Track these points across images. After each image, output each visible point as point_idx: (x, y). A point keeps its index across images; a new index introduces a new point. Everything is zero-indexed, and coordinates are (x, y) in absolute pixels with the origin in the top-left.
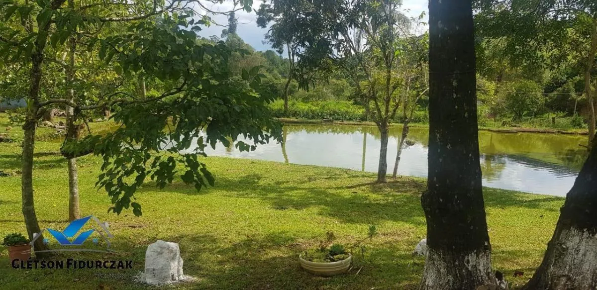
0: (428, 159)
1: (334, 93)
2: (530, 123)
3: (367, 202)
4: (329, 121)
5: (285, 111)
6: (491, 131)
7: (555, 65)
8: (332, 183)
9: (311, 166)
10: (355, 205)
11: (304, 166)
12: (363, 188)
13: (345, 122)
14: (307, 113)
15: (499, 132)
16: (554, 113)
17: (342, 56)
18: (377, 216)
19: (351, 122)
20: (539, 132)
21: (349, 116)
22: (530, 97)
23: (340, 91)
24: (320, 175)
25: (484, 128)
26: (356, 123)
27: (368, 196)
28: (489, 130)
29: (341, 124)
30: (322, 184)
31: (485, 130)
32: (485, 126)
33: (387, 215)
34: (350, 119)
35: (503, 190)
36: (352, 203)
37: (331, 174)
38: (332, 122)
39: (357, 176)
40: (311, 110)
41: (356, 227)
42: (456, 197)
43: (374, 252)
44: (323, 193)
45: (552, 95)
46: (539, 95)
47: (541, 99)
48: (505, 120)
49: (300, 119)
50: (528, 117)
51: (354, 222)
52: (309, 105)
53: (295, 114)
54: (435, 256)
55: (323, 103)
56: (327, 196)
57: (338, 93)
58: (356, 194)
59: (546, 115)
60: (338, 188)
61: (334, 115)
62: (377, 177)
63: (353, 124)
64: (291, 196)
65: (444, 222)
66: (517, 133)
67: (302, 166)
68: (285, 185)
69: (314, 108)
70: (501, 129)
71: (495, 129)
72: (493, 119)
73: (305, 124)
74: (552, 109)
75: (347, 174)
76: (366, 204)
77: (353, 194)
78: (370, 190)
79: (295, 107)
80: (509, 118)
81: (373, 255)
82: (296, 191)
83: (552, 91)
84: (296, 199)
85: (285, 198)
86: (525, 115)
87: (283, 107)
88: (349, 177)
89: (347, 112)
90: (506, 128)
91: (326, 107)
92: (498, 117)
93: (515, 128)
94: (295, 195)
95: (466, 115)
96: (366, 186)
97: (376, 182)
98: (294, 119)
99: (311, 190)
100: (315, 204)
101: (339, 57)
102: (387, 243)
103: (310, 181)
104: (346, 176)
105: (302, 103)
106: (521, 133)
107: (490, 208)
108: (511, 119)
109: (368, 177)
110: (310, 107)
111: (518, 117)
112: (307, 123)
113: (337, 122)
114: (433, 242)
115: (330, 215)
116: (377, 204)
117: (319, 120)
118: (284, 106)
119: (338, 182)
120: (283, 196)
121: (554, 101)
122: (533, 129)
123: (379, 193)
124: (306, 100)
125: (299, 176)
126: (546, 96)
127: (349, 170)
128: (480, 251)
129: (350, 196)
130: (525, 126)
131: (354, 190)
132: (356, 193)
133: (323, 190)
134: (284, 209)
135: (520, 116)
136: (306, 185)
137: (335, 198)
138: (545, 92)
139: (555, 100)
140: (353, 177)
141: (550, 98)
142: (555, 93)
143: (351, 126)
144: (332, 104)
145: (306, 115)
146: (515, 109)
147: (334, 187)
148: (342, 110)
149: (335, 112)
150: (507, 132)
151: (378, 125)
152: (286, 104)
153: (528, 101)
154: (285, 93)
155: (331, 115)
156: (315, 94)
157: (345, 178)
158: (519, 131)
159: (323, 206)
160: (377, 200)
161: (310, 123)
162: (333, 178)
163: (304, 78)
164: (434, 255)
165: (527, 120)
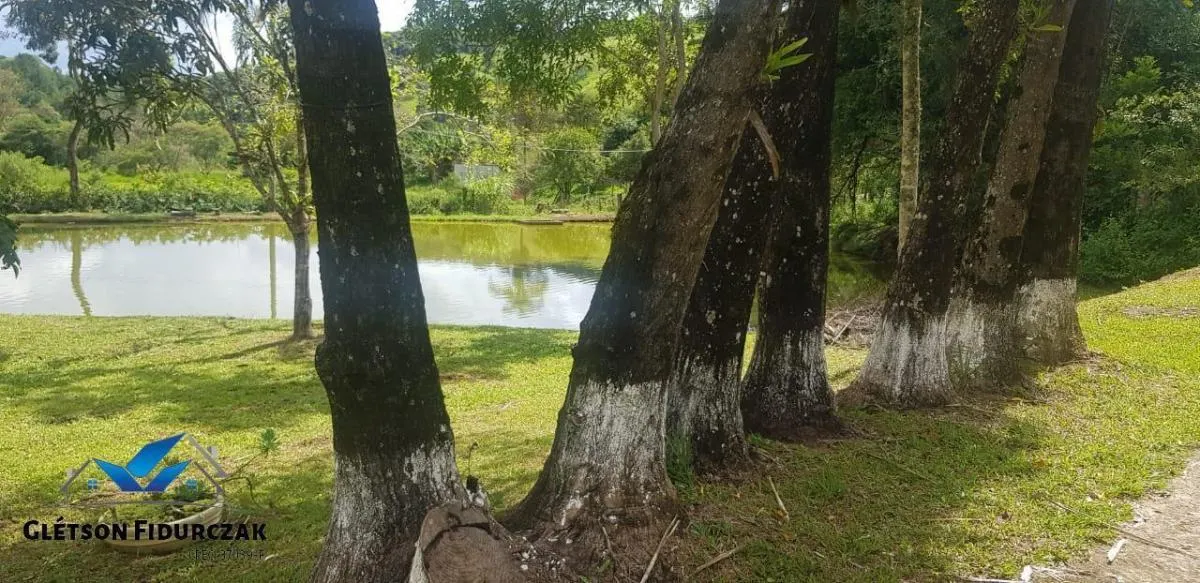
0: (322, 278)
1: (195, 153)
2: (583, 206)
3: (271, 381)
4: (186, 214)
5: (73, 198)
6: (520, 223)
7: (607, 100)
8: (191, 351)
9: (140, 317)
10: (243, 392)
11: (123, 318)
12: (262, 353)
13: (223, 216)
14: (131, 199)
15: (531, 224)
16: (621, 187)
17: (189, 70)
18: (293, 408)
19: (238, 216)
20: (597, 221)
21: (232, 202)
22: (582, 157)
23: (210, 149)
24: (160, 335)
25: (506, 217)
26: (249, 217)
27: (274, 369)
28: (514, 221)
29: (215, 221)
30: (165, 355)
31: (507, 221)
32: (507, 214)
33: (313, 403)
34: (236, 209)
35: (534, 329)
36: (235, 390)
37: (187, 332)
38: (192, 216)
39: (250, 331)
40: (140, 192)
41: (244, 439)
42: (377, 349)
43: (279, 483)
44: (168, 375)
45: (615, 153)
46: (596, 153)
47: (600, 164)
48: (543, 201)
49: (113, 214)
50: (580, 195)
51: (238, 427)
52: (136, 180)
53: (99, 202)
54: (350, 469)
55: (172, 175)
56: (177, 381)
57: (206, 151)
58: (245, 368)
59: (610, 190)
60: (205, 361)
61: (195, 200)
62: (292, 327)
63: (241, 220)
64: (89, 389)
65: (360, 399)
66: (560, 224)
67: (117, 319)
68: (73, 366)
69: (146, 188)
70: (536, 218)
71: (524, 218)
72: (522, 200)
73: (128, 225)
74: (617, 178)
75: (225, 327)
76: (266, 387)
77: (240, 370)
78: (277, 355)
79: (98, 186)
80: (549, 197)
81: (276, 490)
82: (102, 378)
83: (616, 148)
84: (99, 395)
85: (72, 395)
86: (577, 192)
87: (68, 189)
88: (231, 335)
89: (226, 195)
90: (544, 216)
91: (178, 184)
92: (529, 197)
93: (559, 215)
94: (96, 387)
95: (380, 189)
96: (269, 349)
97: (292, 339)
98: (98, 214)
99: (139, 372)
100: (148, 401)
101: (185, 72)
102: (309, 460)
103: (136, 351)
104: (224, 332)
105: (118, 176)
106: (570, 224)
107: (512, 365)
108: (553, 198)
109: (275, 330)
110: (137, 186)
111: (564, 195)
112: (131, 221)
113: (205, 216)
114: (345, 442)
115: (183, 420)
116: (293, 383)
117: (160, 214)
118: (70, 183)
119: (206, 348)
120: (67, 391)
121: (619, 164)
122: (588, 216)
123: (298, 360)
124: (127, 169)
125: (108, 343)
126: (607, 155)
127: (231, 318)
128: (432, 445)
129: (233, 375)
130: (576, 211)
131: (240, 360)
132: (246, 365)
133: (168, 367)
134: (69, 421)
135: (568, 192)
136: (126, 362)
137: (197, 381)
138: (606, 148)
139: (622, 162)
140: (241, 332)
141: (614, 159)
142: (621, 150)
143: (238, 223)
144: (193, 177)
145: (129, 204)
146: (557, 180)
147: (196, 358)
148: (216, 189)
149: (198, 195)
150: (544, 224)
151: (286, 218)
152: (74, 179)
153: (578, 166)
154: (70, 153)
155: (188, 202)
156: (151, 154)
157: (220, 337)
158: (566, 221)
159: (166, 404)
160: (293, 376)
161: (139, 221)
162: (192, 339)
163: (99, 119)
164: (347, 466)
165: (579, 199)
